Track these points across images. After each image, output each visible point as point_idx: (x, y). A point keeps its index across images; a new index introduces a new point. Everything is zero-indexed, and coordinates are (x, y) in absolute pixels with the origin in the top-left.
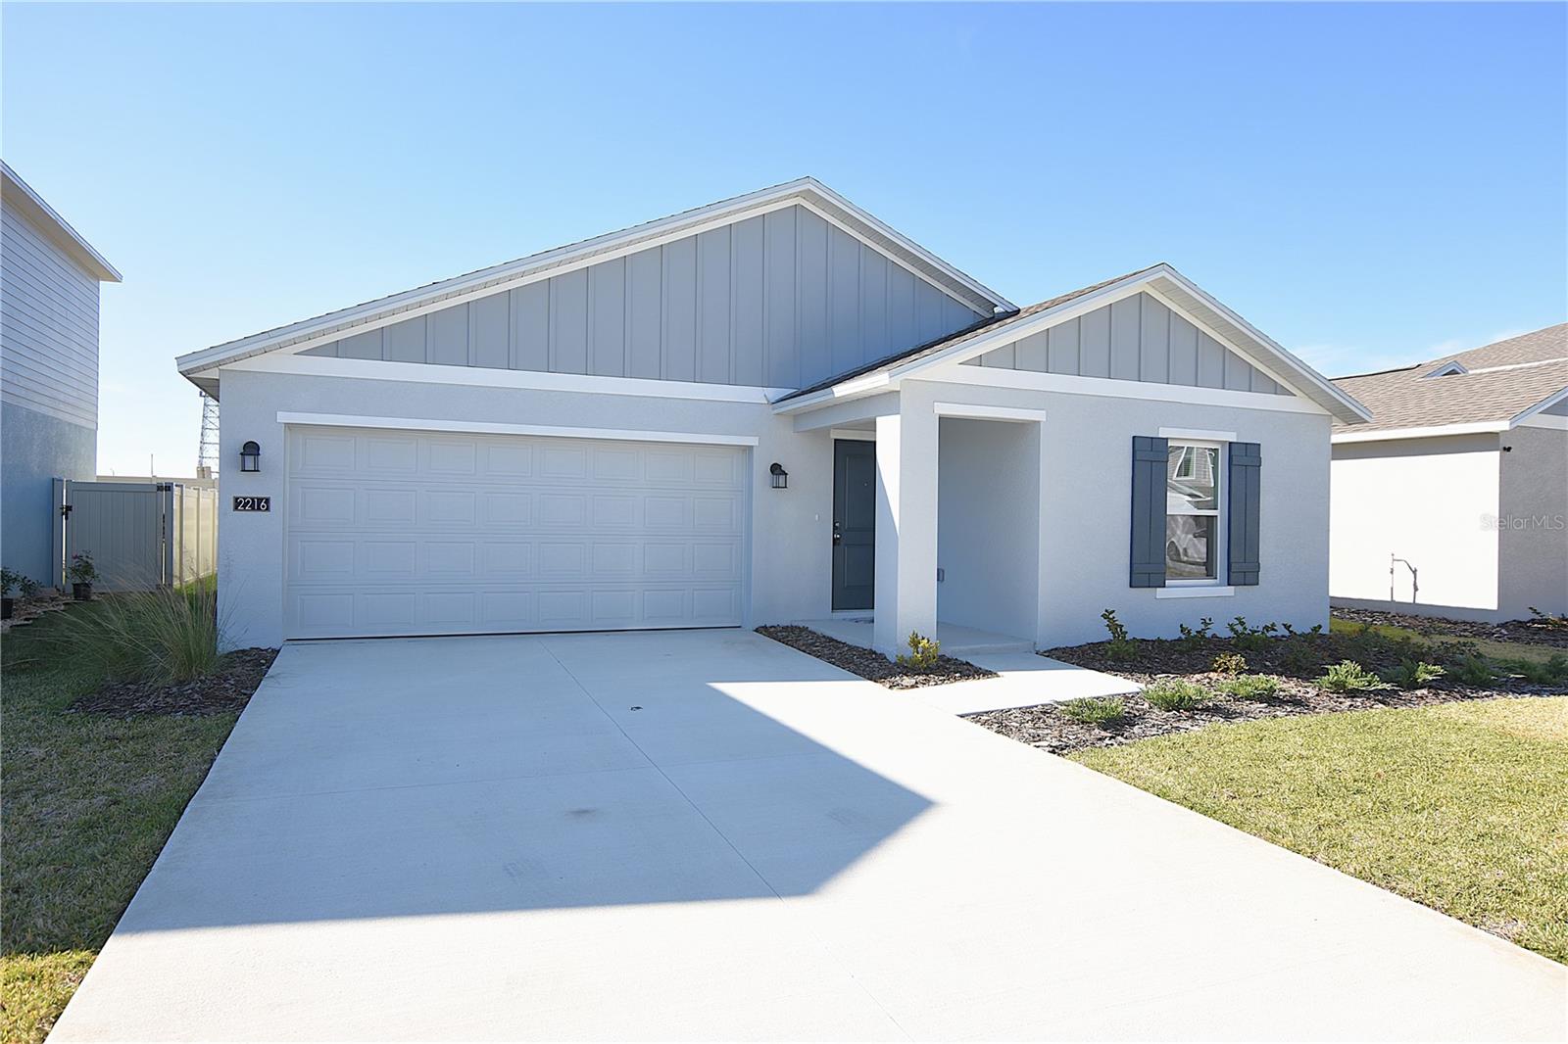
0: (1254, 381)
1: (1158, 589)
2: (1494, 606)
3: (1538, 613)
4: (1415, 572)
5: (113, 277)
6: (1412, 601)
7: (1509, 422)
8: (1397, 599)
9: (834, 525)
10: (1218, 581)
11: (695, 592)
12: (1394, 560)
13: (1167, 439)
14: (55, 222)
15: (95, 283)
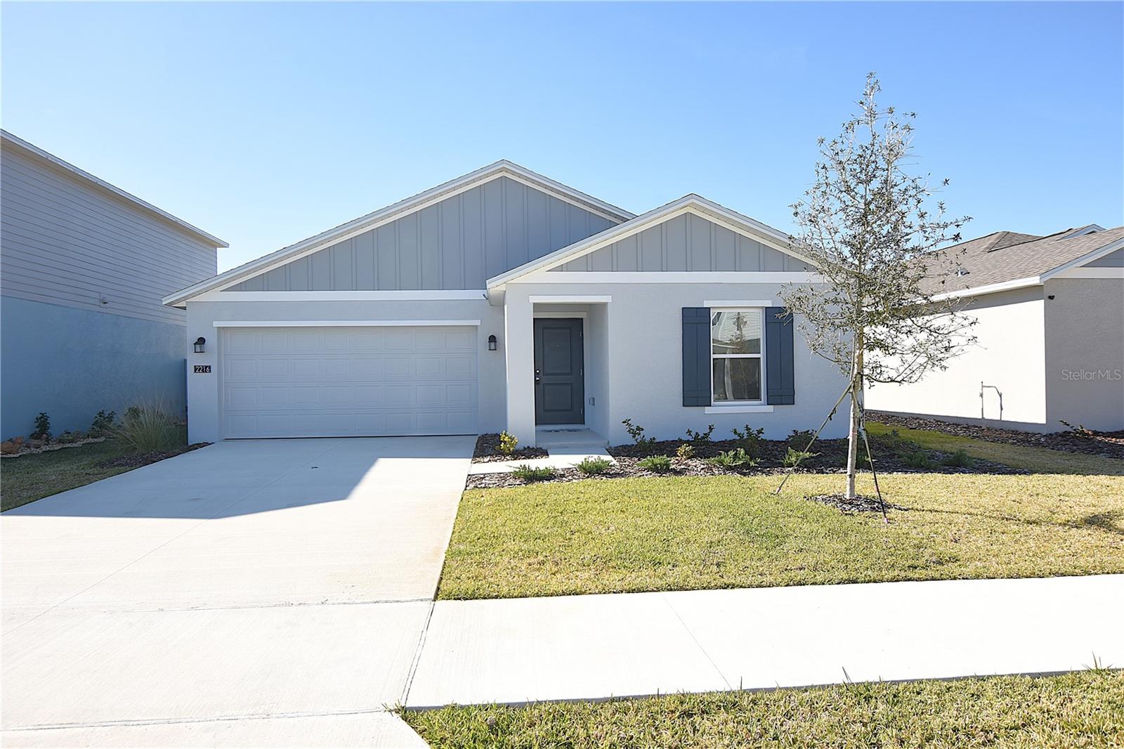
0: (788, 264)
1: (706, 408)
2: (1043, 421)
3: (1068, 425)
4: (1000, 395)
5: (225, 245)
6: (999, 419)
7: (1039, 277)
8: (987, 416)
9: (535, 371)
10: (762, 402)
11: (449, 414)
12: (983, 387)
13: (709, 308)
14: (176, 223)
15: (214, 249)
